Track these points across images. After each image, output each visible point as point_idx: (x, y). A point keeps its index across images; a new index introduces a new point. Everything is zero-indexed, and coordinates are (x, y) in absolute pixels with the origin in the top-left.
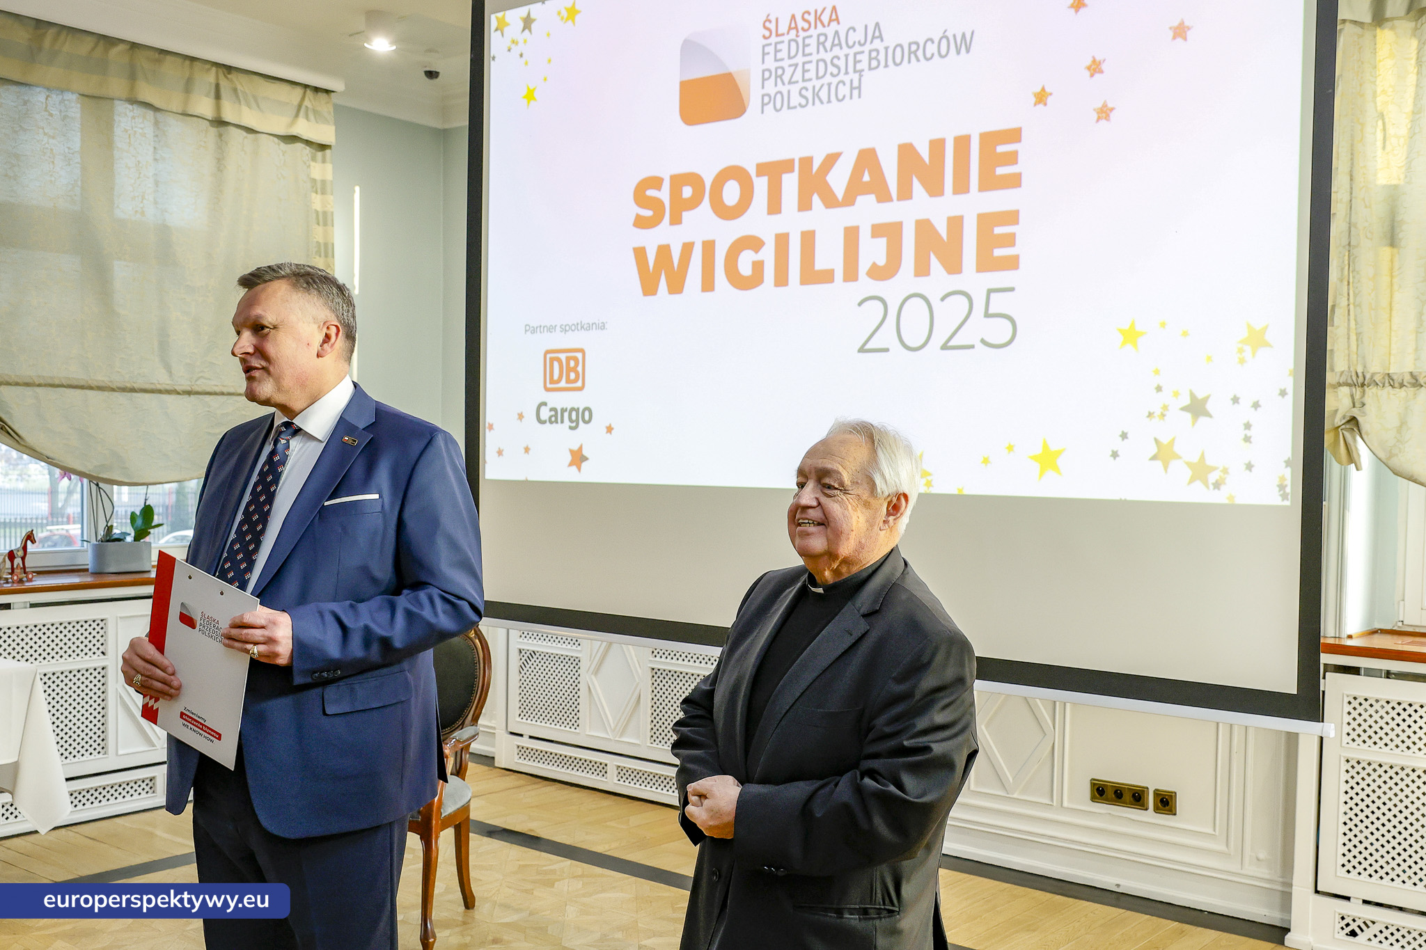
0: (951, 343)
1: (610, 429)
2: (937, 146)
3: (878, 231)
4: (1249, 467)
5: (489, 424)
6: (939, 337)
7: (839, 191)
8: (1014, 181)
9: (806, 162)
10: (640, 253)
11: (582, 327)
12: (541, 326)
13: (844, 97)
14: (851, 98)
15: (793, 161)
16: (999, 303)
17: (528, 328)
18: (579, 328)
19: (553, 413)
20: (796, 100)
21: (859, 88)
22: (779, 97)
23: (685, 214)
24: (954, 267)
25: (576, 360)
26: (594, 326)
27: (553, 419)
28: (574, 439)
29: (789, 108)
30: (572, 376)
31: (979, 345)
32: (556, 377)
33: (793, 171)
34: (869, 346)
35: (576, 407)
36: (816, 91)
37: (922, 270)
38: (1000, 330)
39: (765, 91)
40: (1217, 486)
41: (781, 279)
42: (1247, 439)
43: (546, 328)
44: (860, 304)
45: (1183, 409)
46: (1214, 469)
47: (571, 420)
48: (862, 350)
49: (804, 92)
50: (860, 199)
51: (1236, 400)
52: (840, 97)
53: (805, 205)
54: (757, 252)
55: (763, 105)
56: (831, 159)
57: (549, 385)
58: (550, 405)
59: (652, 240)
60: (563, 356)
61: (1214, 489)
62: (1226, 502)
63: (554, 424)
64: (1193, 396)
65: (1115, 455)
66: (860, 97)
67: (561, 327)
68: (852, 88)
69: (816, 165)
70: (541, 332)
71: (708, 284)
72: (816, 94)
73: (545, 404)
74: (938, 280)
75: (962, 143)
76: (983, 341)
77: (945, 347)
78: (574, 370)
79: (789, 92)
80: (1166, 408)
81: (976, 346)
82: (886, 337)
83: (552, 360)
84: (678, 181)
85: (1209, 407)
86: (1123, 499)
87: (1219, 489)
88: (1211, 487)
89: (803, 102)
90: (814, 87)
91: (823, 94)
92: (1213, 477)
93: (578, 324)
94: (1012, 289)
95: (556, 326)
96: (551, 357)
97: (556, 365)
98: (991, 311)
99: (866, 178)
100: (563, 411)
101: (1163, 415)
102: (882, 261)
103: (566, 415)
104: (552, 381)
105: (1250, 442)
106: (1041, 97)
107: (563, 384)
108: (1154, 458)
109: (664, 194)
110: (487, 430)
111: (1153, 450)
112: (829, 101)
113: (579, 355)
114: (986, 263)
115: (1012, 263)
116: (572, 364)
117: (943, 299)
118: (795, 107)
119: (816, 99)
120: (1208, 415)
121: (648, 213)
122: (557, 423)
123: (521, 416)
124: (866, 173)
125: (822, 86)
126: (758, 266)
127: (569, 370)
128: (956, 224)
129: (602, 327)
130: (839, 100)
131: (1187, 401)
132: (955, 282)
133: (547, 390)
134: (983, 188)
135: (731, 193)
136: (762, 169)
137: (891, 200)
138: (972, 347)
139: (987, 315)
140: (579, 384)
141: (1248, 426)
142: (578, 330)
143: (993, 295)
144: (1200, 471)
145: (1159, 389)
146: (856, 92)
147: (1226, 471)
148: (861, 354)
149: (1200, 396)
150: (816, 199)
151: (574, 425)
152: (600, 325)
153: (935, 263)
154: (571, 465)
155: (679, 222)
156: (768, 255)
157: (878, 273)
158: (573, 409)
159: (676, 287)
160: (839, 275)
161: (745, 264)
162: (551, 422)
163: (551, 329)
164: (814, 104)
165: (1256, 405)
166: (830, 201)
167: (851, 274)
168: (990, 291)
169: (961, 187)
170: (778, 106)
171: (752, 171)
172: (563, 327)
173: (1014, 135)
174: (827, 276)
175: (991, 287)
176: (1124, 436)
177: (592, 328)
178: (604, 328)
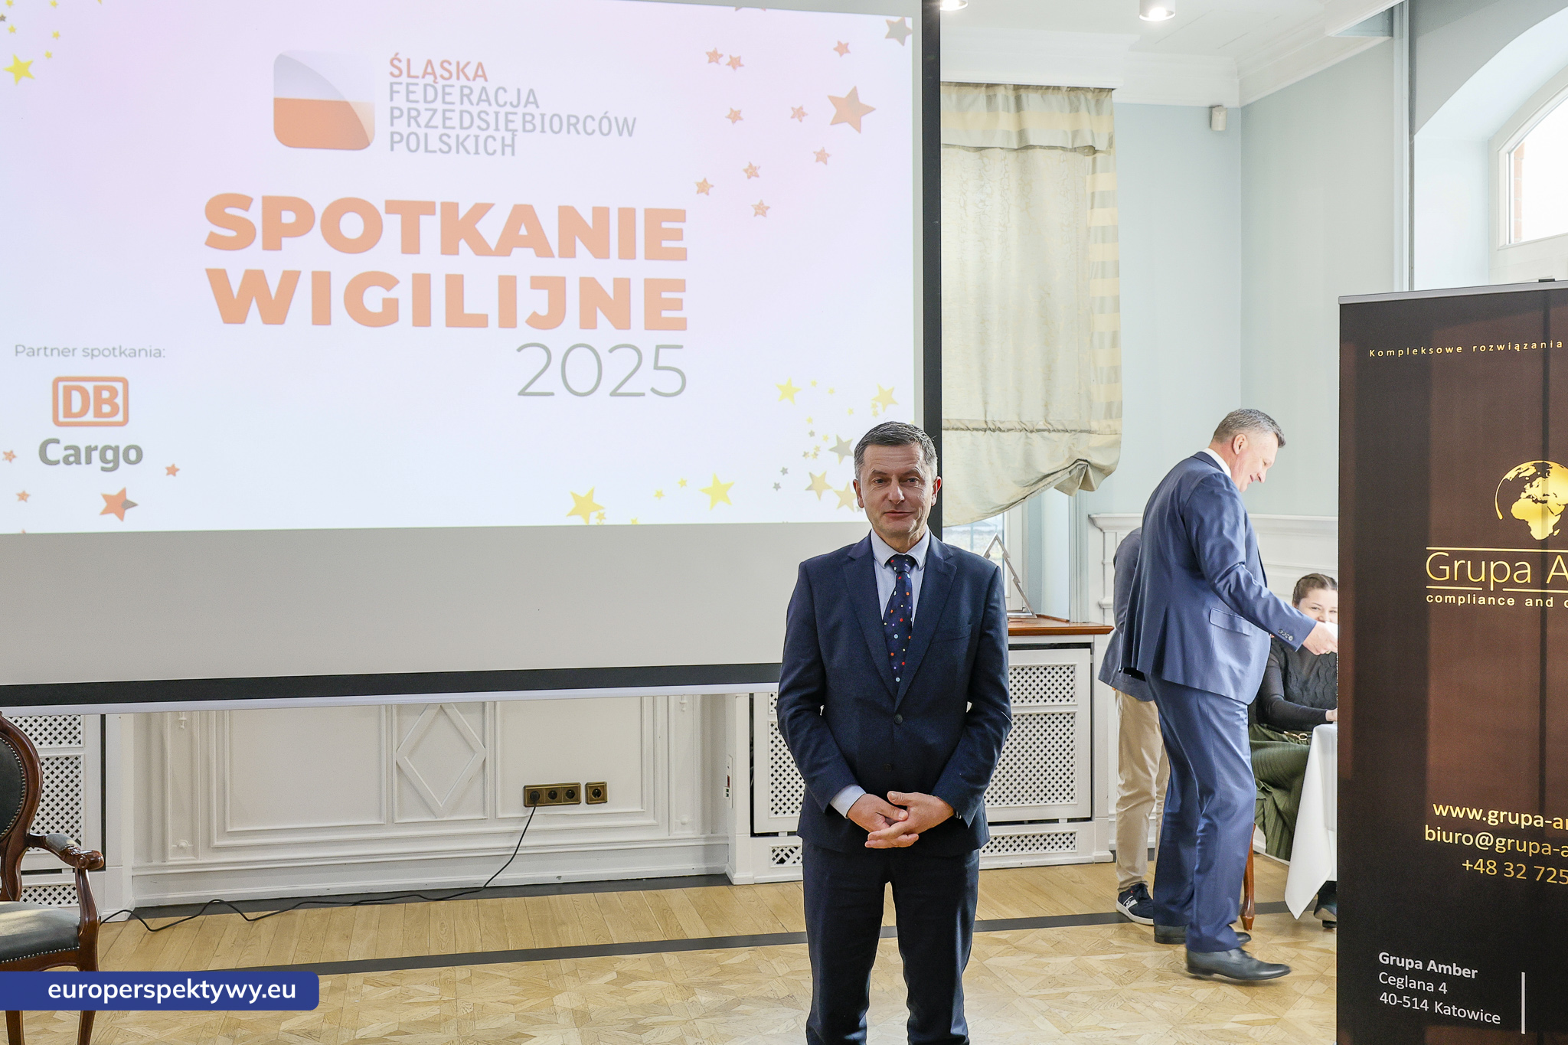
1: (172, 470)
2: (601, 214)
3: (537, 283)
6: (608, 384)
7: (492, 240)
8: (681, 255)
9: (450, 209)
10: (218, 278)
11: (122, 353)
12: (45, 349)
13: (495, 151)
14: (503, 154)
15: (433, 204)
16: (667, 358)
17: (21, 349)
18: (117, 352)
19: (71, 452)
20: (434, 144)
21: (513, 146)
22: (413, 138)
23: (285, 241)
24: (622, 321)
25: (114, 392)
26: (143, 353)
27: (72, 459)
28: (112, 483)
29: (426, 150)
31: (650, 394)
32: (76, 408)
33: (434, 214)
34: (530, 390)
35: (113, 444)
36: (461, 140)
37: (588, 322)
38: (672, 382)
39: (394, 129)
41: (422, 318)
43: (55, 352)
44: (519, 350)
45: (833, 450)
47: (103, 459)
48: (523, 393)
49: (445, 138)
50: (517, 252)
52: (490, 151)
53: (449, 248)
54: (388, 289)
55: (393, 142)
56: (481, 210)
57: (62, 419)
58: (66, 443)
59: (236, 264)
60: (89, 386)
63: (73, 464)
64: (838, 439)
65: (777, 487)
66: (513, 154)
67: (84, 351)
68: (504, 145)
69: (462, 213)
70: (46, 355)
71: (321, 315)
72: (461, 144)
73: (56, 441)
74: (605, 333)
75: (627, 216)
76: (653, 390)
77: (614, 394)
78: (110, 401)
79: (426, 135)
80: (818, 449)
81: (646, 394)
82: (551, 380)
83: (68, 389)
84: (273, 206)
86: (785, 521)
89: (446, 149)
90: (458, 136)
91: (470, 144)
93: (114, 349)
94: (680, 346)
95: (74, 349)
96: (65, 386)
97: (76, 395)
98: (660, 364)
99: (523, 231)
100: (91, 449)
101: (816, 455)
102: (543, 311)
103: (96, 455)
104: (69, 415)
106: (704, 187)
107: (90, 417)
108: (809, 488)
109: (255, 215)
111: (809, 482)
112: (477, 153)
113: (119, 386)
114: (653, 322)
115: (680, 325)
116: (106, 394)
117: (611, 351)
118: (435, 152)
119: (461, 148)
121: (230, 233)
122: (78, 463)
123: (10, 456)
124: (523, 227)
125: (468, 136)
126: (391, 304)
127: (100, 401)
128: (623, 285)
129: (158, 354)
130: (488, 154)
132: (623, 336)
133: (58, 423)
134: (649, 256)
135: (352, 226)
136: (392, 207)
137: (552, 256)
138: (643, 395)
139: (657, 367)
140: (119, 418)
142: (115, 356)
143: (662, 351)
145: (812, 434)
146: (508, 150)
148: (523, 398)
149: (845, 440)
150: (463, 245)
151: (110, 465)
152: (153, 353)
153: (602, 318)
154: (106, 512)
155: (278, 247)
156: (403, 293)
157: (535, 321)
158: (106, 448)
159: (274, 317)
160: (494, 319)
161: (373, 299)
162: (67, 462)
163: (65, 352)
164: (458, 152)
166: (480, 248)
167: (508, 319)
168: (658, 348)
169: (627, 252)
170: (413, 146)
171: (381, 209)
172: (89, 351)
173: (680, 215)
174: (481, 321)
175: (660, 344)
176: (784, 471)
177: (139, 355)
178: (160, 356)
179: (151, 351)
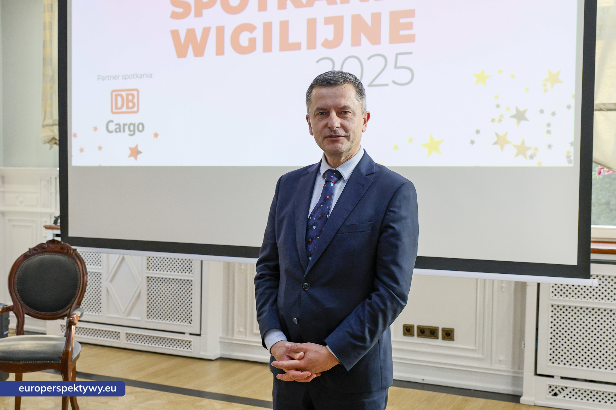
0: (374, 83)
1: (156, 135)
3: (328, 21)
4: (550, 147)
5: (74, 134)
10: (175, 33)
11: (137, 76)
12: (108, 76)
16: (403, 61)
17: (99, 77)
18: (135, 76)
19: (118, 126)
23: (204, 11)
24: (375, 40)
25: (133, 96)
26: (145, 76)
27: (118, 130)
28: (133, 142)
30: (131, 105)
31: (391, 85)
32: (119, 105)
35: (133, 122)
37: (356, 42)
38: (405, 76)
40: (532, 157)
41: (268, 48)
42: (549, 132)
43: (112, 78)
44: (318, 62)
45: (513, 117)
46: (529, 148)
47: (130, 130)
50: (317, 3)
51: (542, 111)
53: (282, 6)
54: (251, 33)
57: (114, 110)
58: (115, 122)
59: (183, 26)
60: (124, 94)
61: (530, 159)
62: (536, 165)
63: (119, 133)
64: (517, 110)
65: (472, 142)
67: (122, 76)
70: (108, 80)
71: (220, 51)
73: (112, 121)
74: (366, 48)
76: (394, 82)
77: (370, 85)
78: (132, 101)
80: (502, 116)
81: (389, 85)
83: (116, 96)
85: (527, 115)
86: (477, 166)
87: (533, 159)
88: (528, 158)
92: (529, 153)
93: (134, 75)
94: (411, 53)
95: (119, 76)
96: (115, 94)
97: (119, 99)
98: (398, 65)
100: (124, 125)
101: (500, 120)
102: (331, 37)
103: (127, 128)
104: (117, 108)
105: (550, 134)
107: (124, 109)
108: (495, 143)
110: (73, 138)
111: (495, 139)
113: (135, 93)
114: (395, 38)
115: (411, 39)
116: (130, 98)
117: (369, 59)
120: (526, 119)
121: (181, 11)
122: (120, 131)
123: (95, 129)
126: (252, 41)
127: (128, 101)
128: (376, 17)
129: (151, 76)
131: (514, 113)
132: (376, 49)
133: (113, 113)
137: (337, 4)
138: (387, 85)
139: (396, 67)
140: (135, 109)
141: (549, 125)
142: (134, 78)
143: (399, 56)
144: (522, 150)
145: (498, 106)
147: (536, 149)
149: (522, 109)
150: (289, 3)
151: (132, 133)
153: (364, 39)
154: (130, 156)
155: (201, 15)
156: (259, 34)
157: (327, 44)
158: (131, 124)
159: (199, 52)
160: (304, 45)
161: (244, 39)
162: (116, 132)
163: (116, 78)
165: (554, 114)
166: (298, 4)
167: (311, 45)
168: (397, 55)
172: (124, 76)
174: (297, 47)
175: (398, 52)
176: (478, 132)
177: (144, 77)
178: (152, 77)
179: (148, 75)
